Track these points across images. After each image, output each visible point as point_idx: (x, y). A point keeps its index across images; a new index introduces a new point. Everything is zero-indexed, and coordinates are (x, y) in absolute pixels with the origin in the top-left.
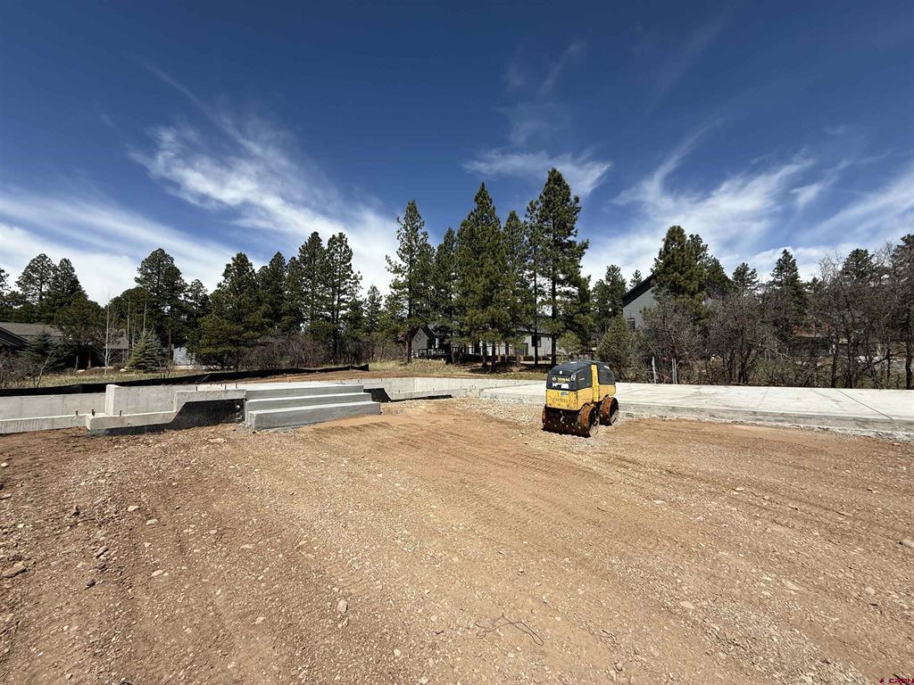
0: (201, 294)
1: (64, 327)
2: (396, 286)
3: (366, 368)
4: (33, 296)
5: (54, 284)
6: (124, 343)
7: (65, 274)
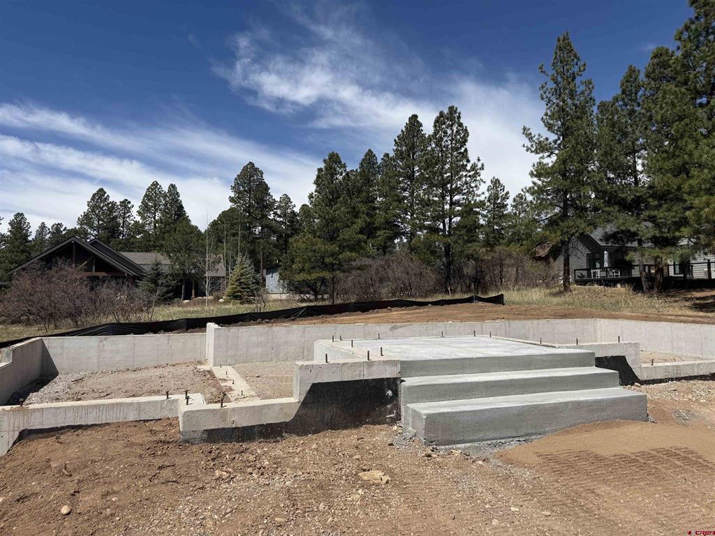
0: (289, 211)
1: (171, 255)
2: (540, 171)
3: (498, 300)
4: (149, 224)
5: (164, 211)
6: (221, 270)
7: (173, 199)
